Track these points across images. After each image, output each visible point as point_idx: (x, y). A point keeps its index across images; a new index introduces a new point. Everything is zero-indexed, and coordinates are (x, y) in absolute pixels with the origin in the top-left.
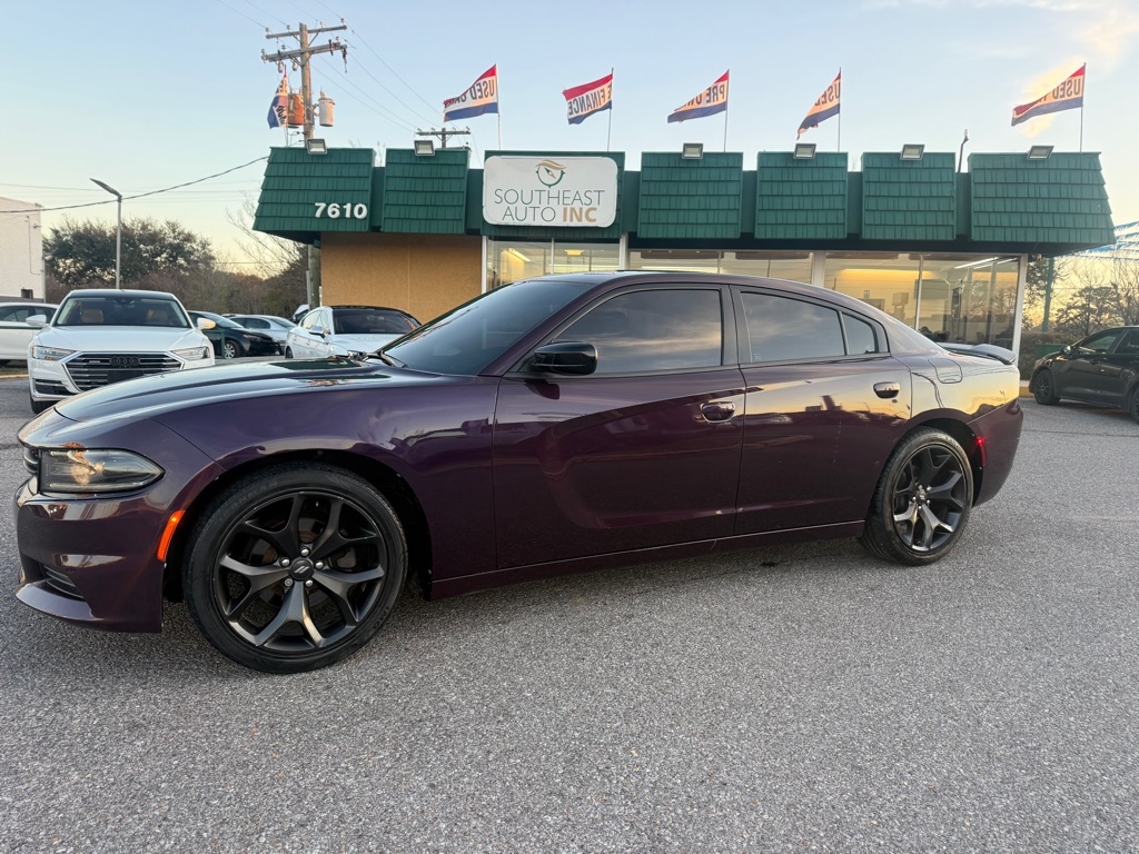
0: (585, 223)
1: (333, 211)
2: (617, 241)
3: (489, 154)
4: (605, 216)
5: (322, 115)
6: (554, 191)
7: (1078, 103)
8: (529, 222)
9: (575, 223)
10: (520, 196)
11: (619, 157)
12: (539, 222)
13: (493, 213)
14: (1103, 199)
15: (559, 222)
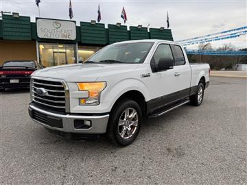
0: (68, 39)
2: (75, 44)
3: (37, 18)
4: (73, 37)
6: (58, 30)
8: (52, 38)
9: (65, 38)
10: (48, 31)
11: (75, 22)
12: (55, 38)
13: (41, 35)
15: (60, 38)
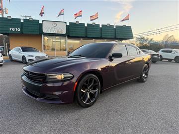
1: (13, 29)
2: (66, 36)
3: (43, 21)
4: (64, 32)
5: (6, 11)
6: (55, 27)
7: (128, 19)
8: (51, 32)
10: (49, 28)
11: (66, 23)
14: (132, 33)
